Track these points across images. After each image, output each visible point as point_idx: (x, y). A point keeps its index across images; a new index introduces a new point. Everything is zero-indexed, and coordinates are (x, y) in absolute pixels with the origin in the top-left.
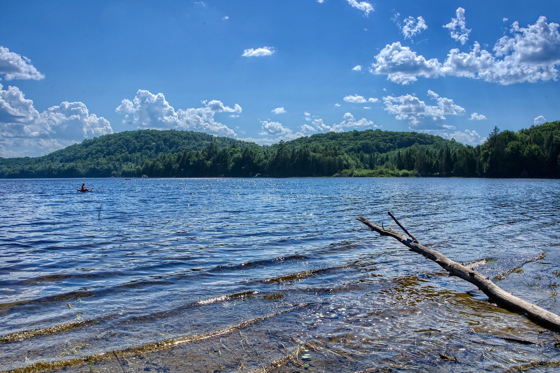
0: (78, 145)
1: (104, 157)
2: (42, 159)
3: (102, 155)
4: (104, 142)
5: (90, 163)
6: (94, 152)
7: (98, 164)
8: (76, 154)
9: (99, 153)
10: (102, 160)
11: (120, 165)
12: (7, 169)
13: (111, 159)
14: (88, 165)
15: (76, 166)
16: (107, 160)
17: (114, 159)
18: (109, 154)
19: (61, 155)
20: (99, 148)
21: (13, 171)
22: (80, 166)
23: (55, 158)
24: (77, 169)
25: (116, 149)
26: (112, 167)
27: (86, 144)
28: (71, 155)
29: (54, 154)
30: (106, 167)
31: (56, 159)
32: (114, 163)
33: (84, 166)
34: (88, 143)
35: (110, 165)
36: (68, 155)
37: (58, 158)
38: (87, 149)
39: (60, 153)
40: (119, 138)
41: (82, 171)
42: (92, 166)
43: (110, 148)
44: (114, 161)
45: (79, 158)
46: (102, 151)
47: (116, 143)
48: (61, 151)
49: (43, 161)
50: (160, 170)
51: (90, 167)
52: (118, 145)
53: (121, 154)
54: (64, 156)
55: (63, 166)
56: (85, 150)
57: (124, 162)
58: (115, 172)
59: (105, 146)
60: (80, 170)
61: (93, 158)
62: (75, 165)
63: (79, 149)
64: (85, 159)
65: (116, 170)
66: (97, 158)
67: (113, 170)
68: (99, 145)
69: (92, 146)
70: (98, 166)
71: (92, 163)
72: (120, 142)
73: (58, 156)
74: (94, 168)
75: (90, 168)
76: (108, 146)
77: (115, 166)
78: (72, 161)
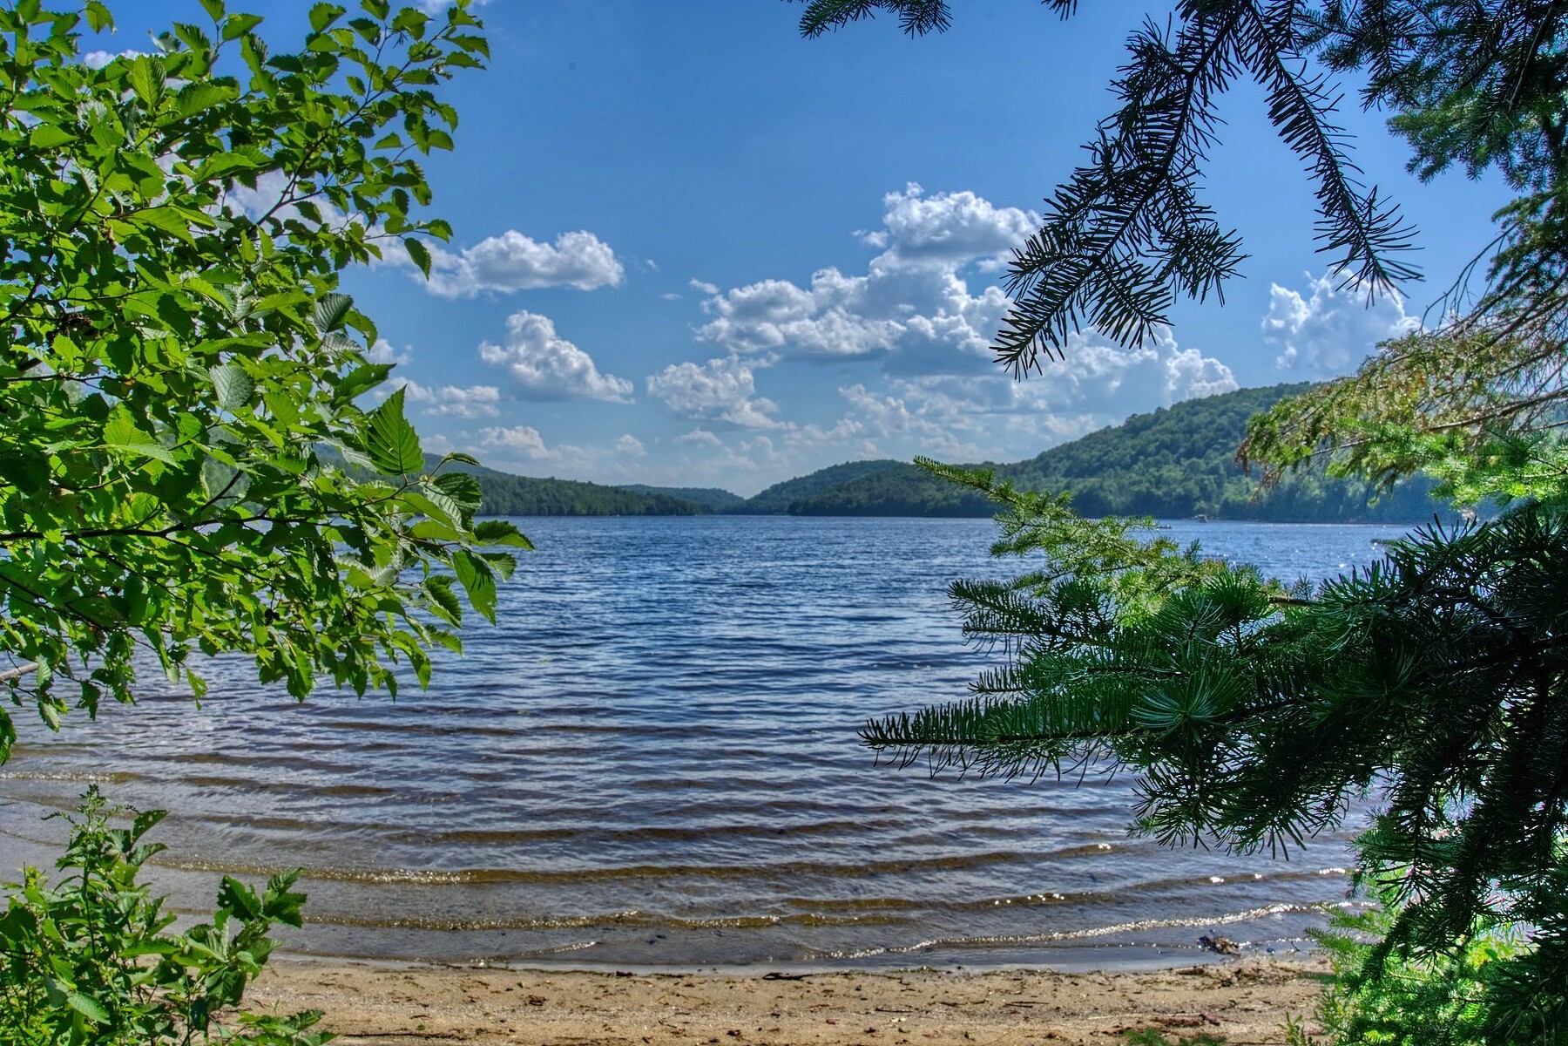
0: (1116, 430)
1: (1178, 462)
2: (1020, 468)
3: (1172, 457)
4: (1182, 420)
5: (1137, 478)
6: (1152, 448)
7: (1159, 481)
8: (1106, 454)
9: (1165, 452)
10: (1172, 472)
11: (1220, 485)
12: (935, 493)
13: (1193, 469)
14: (1134, 483)
15: (1101, 487)
16: (1185, 471)
17: (1203, 467)
18: (1188, 455)
19: (1068, 457)
20: (1167, 438)
21: (945, 499)
22: (1110, 486)
23: (1053, 465)
24: (1102, 494)
25: (1212, 439)
26: (1196, 491)
27: (1135, 427)
28: (1092, 457)
29: (1053, 454)
30: (1180, 490)
31: (1055, 469)
32: (1203, 480)
33: (1121, 488)
34: (1138, 424)
35: (1191, 485)
36: (1085, 456)
37: (1060, 465)
38: (1136, 441)
39: (1068, 451)
40: (1221, 408)
41: (1115, 500)
42: (1144, 487)
43: (1196, 436)
44: (1202, 473)
45: (1112, 465)
46: (1172, 447)
47: (1212, 422)
48: (1071, 446)
49: (1022, 472)
50: (1314, 499)
51: (1136, 488)
52: (1217, 430)
53: (1222, 454)
54: (1075, 459)
55: (1068, 487)
56: (1129, 443)
57: (1229, 475)
58: (1202, 504)
59: (1184, 432)
60: (1111, 497)
61: (1147, 465)
62: (1097, 485)
63: (1115, 441)
64: (1127, 468)
65: (1208, 499)
66: (1158, 465)
67: (1198, 499)
68: (1167, 431)
69: (1149, 432)
70: (1158, 488)
71: (1144, 479)
72: (1224, 421)
73: (1061, 460)
74: (1149, 493)
75: (1138, 493)
76: (1191, 431)
77: (1203, 489)
78: (1092, 472)
